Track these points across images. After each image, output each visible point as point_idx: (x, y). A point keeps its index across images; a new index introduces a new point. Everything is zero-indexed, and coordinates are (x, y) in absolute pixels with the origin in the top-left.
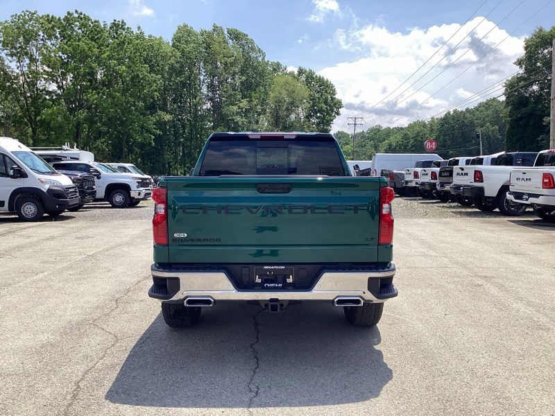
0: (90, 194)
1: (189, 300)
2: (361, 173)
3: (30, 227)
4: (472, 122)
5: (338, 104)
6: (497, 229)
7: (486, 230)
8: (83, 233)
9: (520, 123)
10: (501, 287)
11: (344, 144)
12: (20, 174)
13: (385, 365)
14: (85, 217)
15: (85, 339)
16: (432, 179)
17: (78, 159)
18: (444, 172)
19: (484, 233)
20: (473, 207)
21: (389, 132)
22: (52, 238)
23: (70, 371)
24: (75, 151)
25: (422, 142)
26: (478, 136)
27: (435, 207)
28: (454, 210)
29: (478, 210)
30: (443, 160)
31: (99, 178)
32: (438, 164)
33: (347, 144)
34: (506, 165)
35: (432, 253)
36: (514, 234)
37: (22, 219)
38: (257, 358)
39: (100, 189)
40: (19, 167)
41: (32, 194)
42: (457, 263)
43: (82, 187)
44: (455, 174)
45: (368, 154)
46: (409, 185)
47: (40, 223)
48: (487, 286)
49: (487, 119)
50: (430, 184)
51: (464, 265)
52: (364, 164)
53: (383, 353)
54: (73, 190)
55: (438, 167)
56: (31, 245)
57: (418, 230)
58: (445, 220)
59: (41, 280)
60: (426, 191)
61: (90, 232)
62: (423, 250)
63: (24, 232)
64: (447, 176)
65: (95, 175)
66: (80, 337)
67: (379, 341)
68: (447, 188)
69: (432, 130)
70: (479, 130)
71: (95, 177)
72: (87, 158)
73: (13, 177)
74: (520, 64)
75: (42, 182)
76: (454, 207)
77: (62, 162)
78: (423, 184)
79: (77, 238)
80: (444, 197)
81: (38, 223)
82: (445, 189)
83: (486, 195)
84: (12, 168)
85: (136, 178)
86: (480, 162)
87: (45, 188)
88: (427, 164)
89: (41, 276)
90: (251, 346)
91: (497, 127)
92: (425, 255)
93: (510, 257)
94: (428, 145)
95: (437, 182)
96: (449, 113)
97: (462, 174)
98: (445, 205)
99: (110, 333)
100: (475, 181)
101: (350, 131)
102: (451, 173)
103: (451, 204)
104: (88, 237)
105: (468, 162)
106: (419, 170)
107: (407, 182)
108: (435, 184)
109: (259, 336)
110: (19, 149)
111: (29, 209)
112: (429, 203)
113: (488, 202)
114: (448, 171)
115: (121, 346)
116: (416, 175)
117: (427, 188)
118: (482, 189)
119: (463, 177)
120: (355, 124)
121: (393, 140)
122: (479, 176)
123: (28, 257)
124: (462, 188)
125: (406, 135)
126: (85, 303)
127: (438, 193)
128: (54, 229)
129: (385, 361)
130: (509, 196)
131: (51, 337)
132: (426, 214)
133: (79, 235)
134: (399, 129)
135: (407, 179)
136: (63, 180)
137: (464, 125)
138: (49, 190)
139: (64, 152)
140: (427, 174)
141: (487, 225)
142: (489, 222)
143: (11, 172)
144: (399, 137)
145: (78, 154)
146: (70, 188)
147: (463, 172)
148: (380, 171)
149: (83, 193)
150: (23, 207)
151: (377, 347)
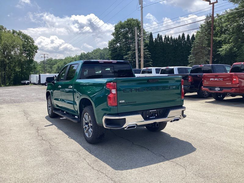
1: (128, 127)
5: (36, 48)
21: (56, 61)
49: (97, 56)
74: (113, 35)
120: (45, 57)
121: (59, 64)
134: (61, 60)
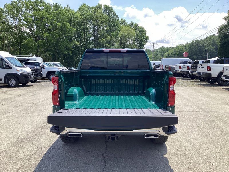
0: (39, 75)
1: (70, 134)
2: (156, 66)
3: (12, 90)
4: (203, 45)
5: (147, 38)
6: (217, 92)
7: (213, 93)
8: (34, 93)
9: (225, 45)
10: (223, 122)
11: (149, 54)
12: (9, 67)
13: (170, 167)
14: (37, 85)
15: (23, 149)
16: (188, 69)
17: (35, 60)
18: (192, 66)
19: (212, 94)
20: (206, 82)
21: (168, 49)
22: (20, 95)
23: (11, 167)
24: (35, 57)
25: (182, 53)
26: (206, 51)
27: (189, 82)
28: (197, 83)
29: (208, 83)
30: (192, 61)
31: (44, 68)
32: (190, 63)
33: (150, 54)
34: (220, 63)
35: (189, 104)
36: (226, 95)
37: (9, 86)
38: (105, 162)
39: (44, 73)
40: (8, 64)
41: (14, 76)
42: (201, 109)
43: (36, 73)
44: (198, 67)
45: (159, 58)
46: (177, 72)
47: (18, 88)
48: (217, 121)
49: (209, 44)
50: (187, 72)
51: (204, 110)
52: (157, 63)
53: (169, 159)
54: (32, 74)
55: (190, 64)
56: (11, 98)
57: (182, 93)
58: (194, 88)
59: (10, 116)
60: (184, 74)
61: (37, 93)
62: (185, 102)
63: (9, 93)
64: (194, 68)
65: (42, 67)
66: (21, 147)
67: (166, 152)
68: (194, 73)
69: (186, 48)
70: (207, 48)
71: (42, 68)
72: (39, 60)
73: (5, 68)
74: (225, 19)
75: (18, 70)
76: (197, 82)
77: (28, 62)
78: (183, 71)
79: (31, 95)
80: (192, 77)
81: (17, 88)
82: (193, 74)
83: (212, 77)
84: (5, 65)
85: (60, 69)
86: (209, 62)
87: (19, 73)
88: (185, 63)
89: (10, 114)
90: (103, 154)
91: (214, 47)
92: (186, 105)
93: (225, 106)
94: (185, 54)
95: (190, 71)
96: (193, 41)
97: (201, 67)
98: (193, 80)
99: (35, 145)
100: (208, 70)
101: (151, 49)
102: (196, 67)
103: (196, 80)
104: (36, 95)
105: (203, 62)
106: (182, 65)
107: (176, 71)
108: (189, 72)
109: (107, 149)
110: (9, 57)
111: (13, 82)
112: (186, 80)
113: (213, 80)
114: (195, 66)
115: (39, 153)
116: (180, 68)
117: (185, 73)
118: (210, 74)
119: (202, 68)
120: (154, 46)
121: (170, 52)
122: (209, 68)
123: (8, 105)
124: (201, 74)
125: (175, 50)
126: (27, 128)
127: (190, 75)
128: (22, 91)
129: (169, 164)
130: (222, 77)
131: (7, 147)
132: (185, 85)
133: (32, 94)
134: (172, 48)
135: (176, 69)
136: (28, 70)
137: (200, 46)
138: (21, 74)
139: (30, 57)
140: (185, 67)
141: (212, 90)
142: (213, 89)
143: (5, 66)
144: (172, 51)
145: (36, 58)
146: (30, 73)
147: (202, 66)
148: (165, 66)
149: (36, 75)
150: (10, 81)
151: (165, 156)
